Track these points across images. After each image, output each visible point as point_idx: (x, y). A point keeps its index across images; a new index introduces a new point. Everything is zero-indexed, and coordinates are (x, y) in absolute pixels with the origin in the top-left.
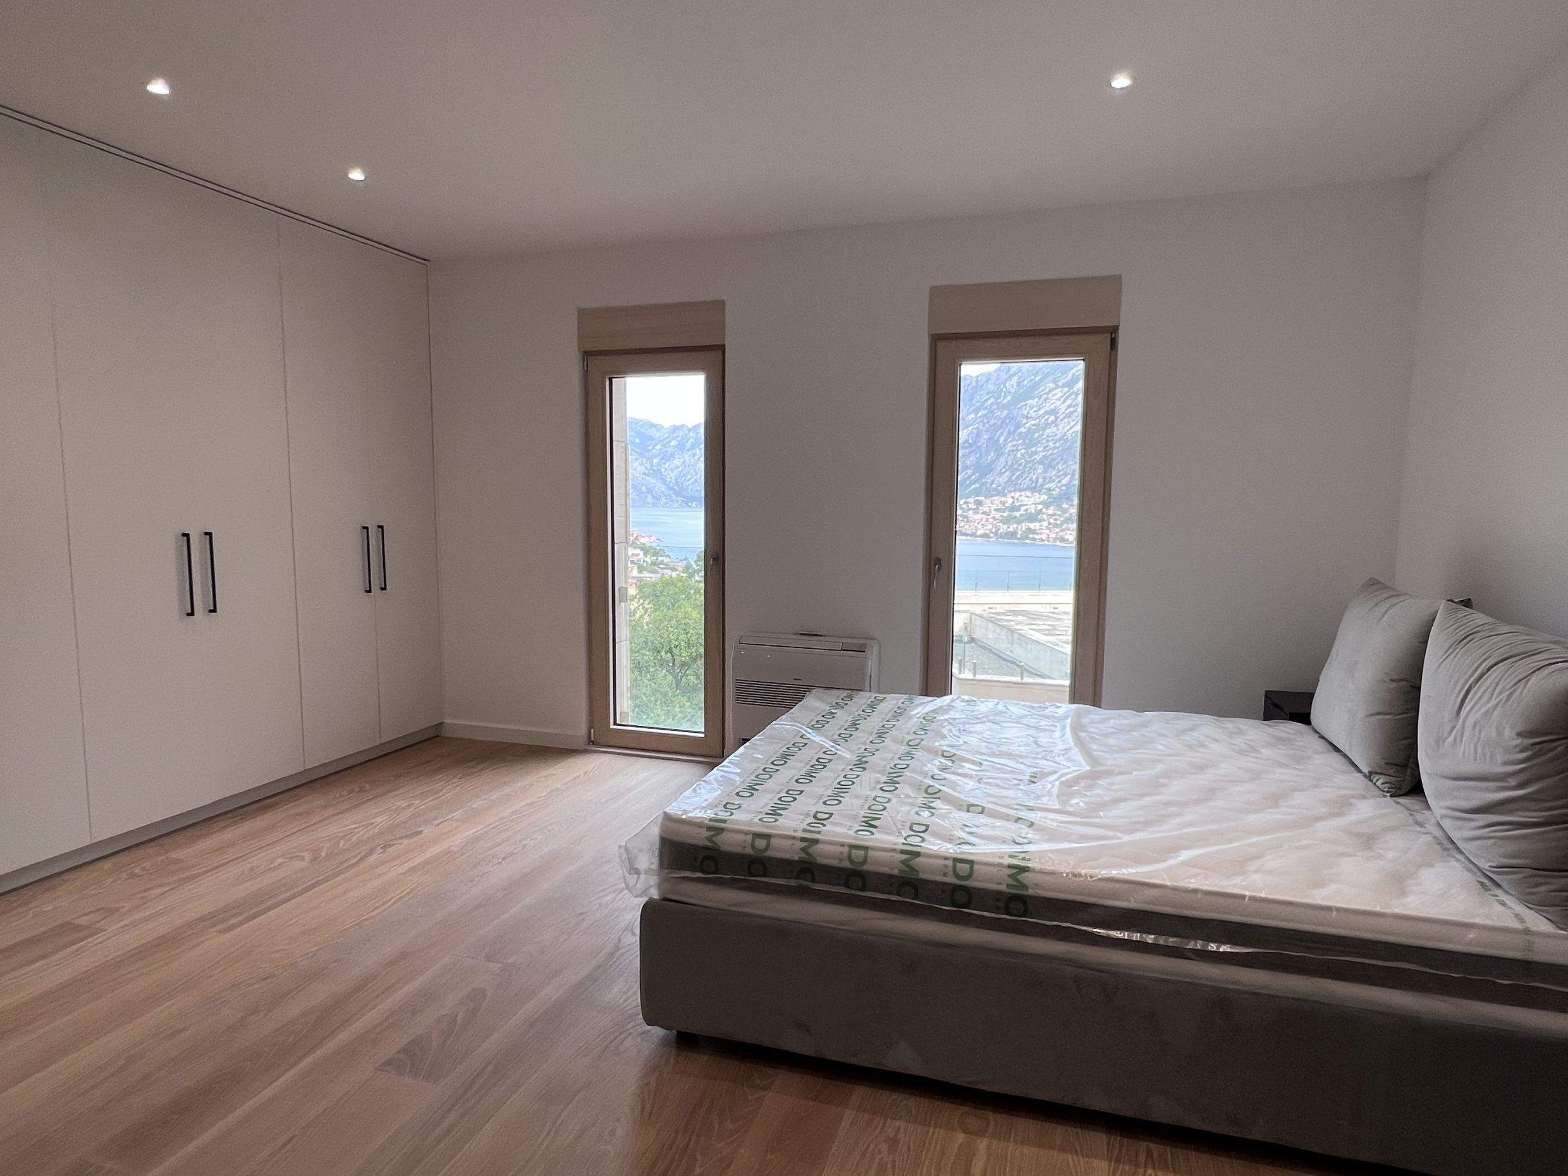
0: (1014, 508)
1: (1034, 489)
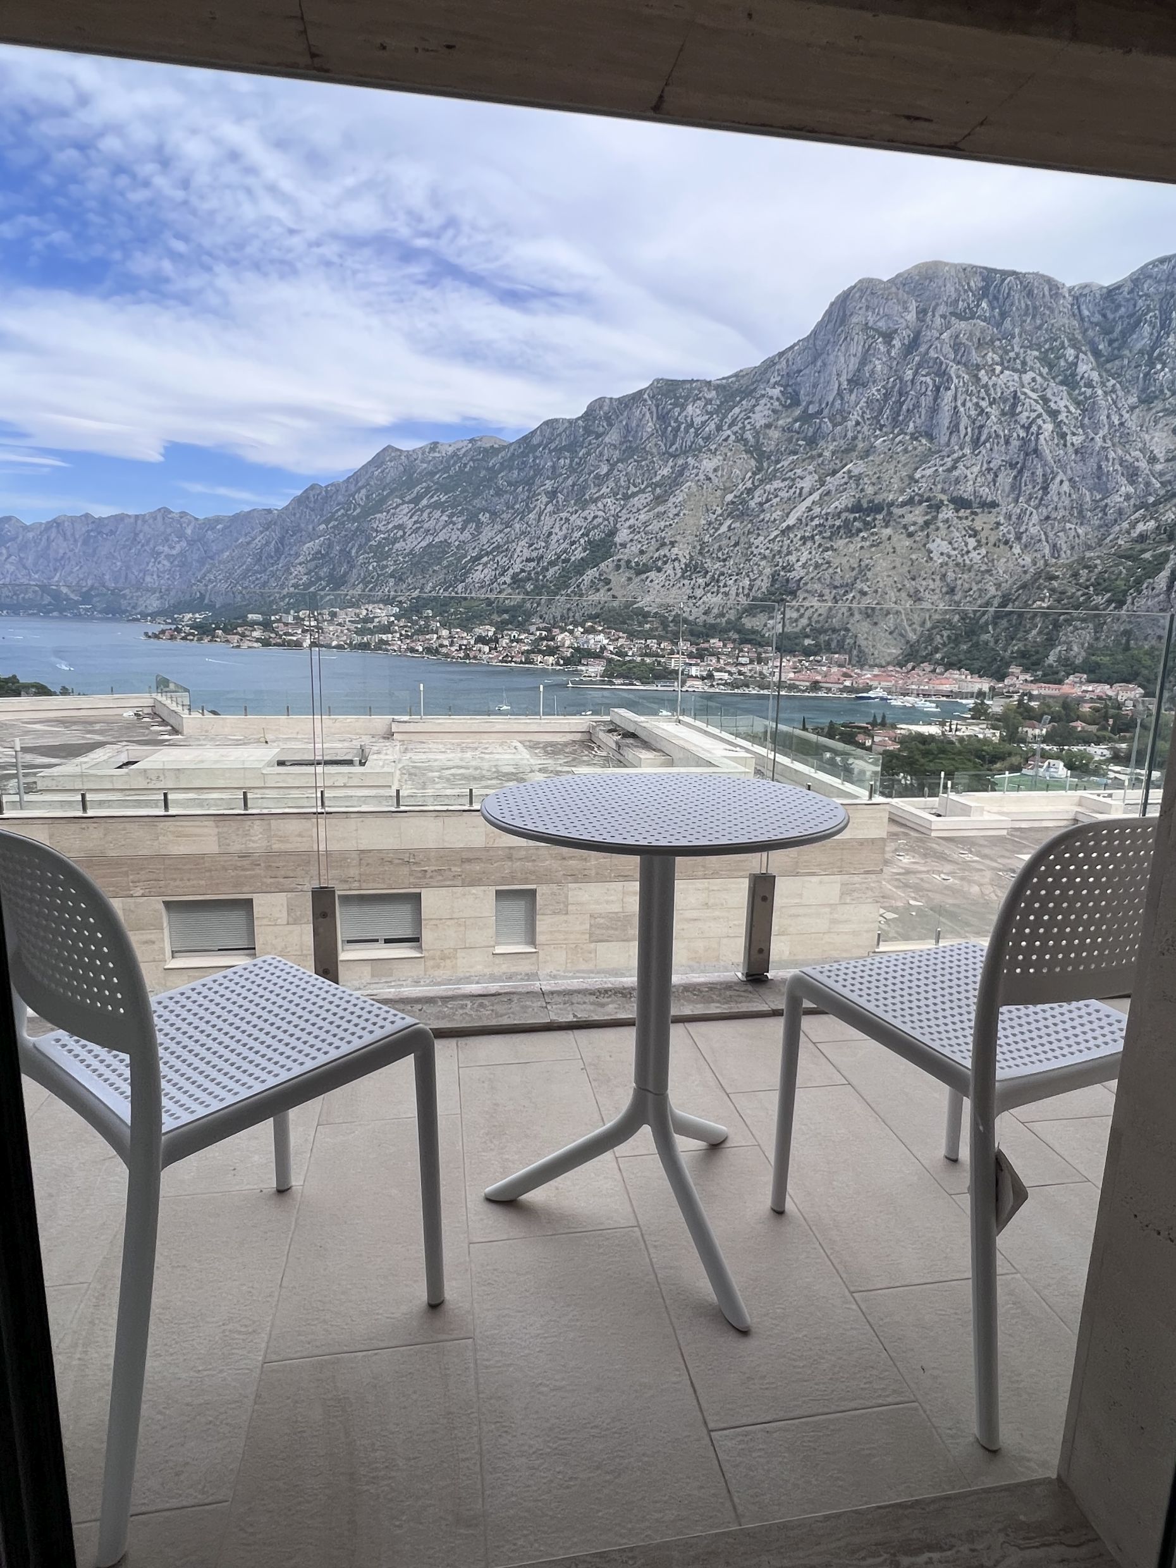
0: (366, 620)
1: (387, 601)
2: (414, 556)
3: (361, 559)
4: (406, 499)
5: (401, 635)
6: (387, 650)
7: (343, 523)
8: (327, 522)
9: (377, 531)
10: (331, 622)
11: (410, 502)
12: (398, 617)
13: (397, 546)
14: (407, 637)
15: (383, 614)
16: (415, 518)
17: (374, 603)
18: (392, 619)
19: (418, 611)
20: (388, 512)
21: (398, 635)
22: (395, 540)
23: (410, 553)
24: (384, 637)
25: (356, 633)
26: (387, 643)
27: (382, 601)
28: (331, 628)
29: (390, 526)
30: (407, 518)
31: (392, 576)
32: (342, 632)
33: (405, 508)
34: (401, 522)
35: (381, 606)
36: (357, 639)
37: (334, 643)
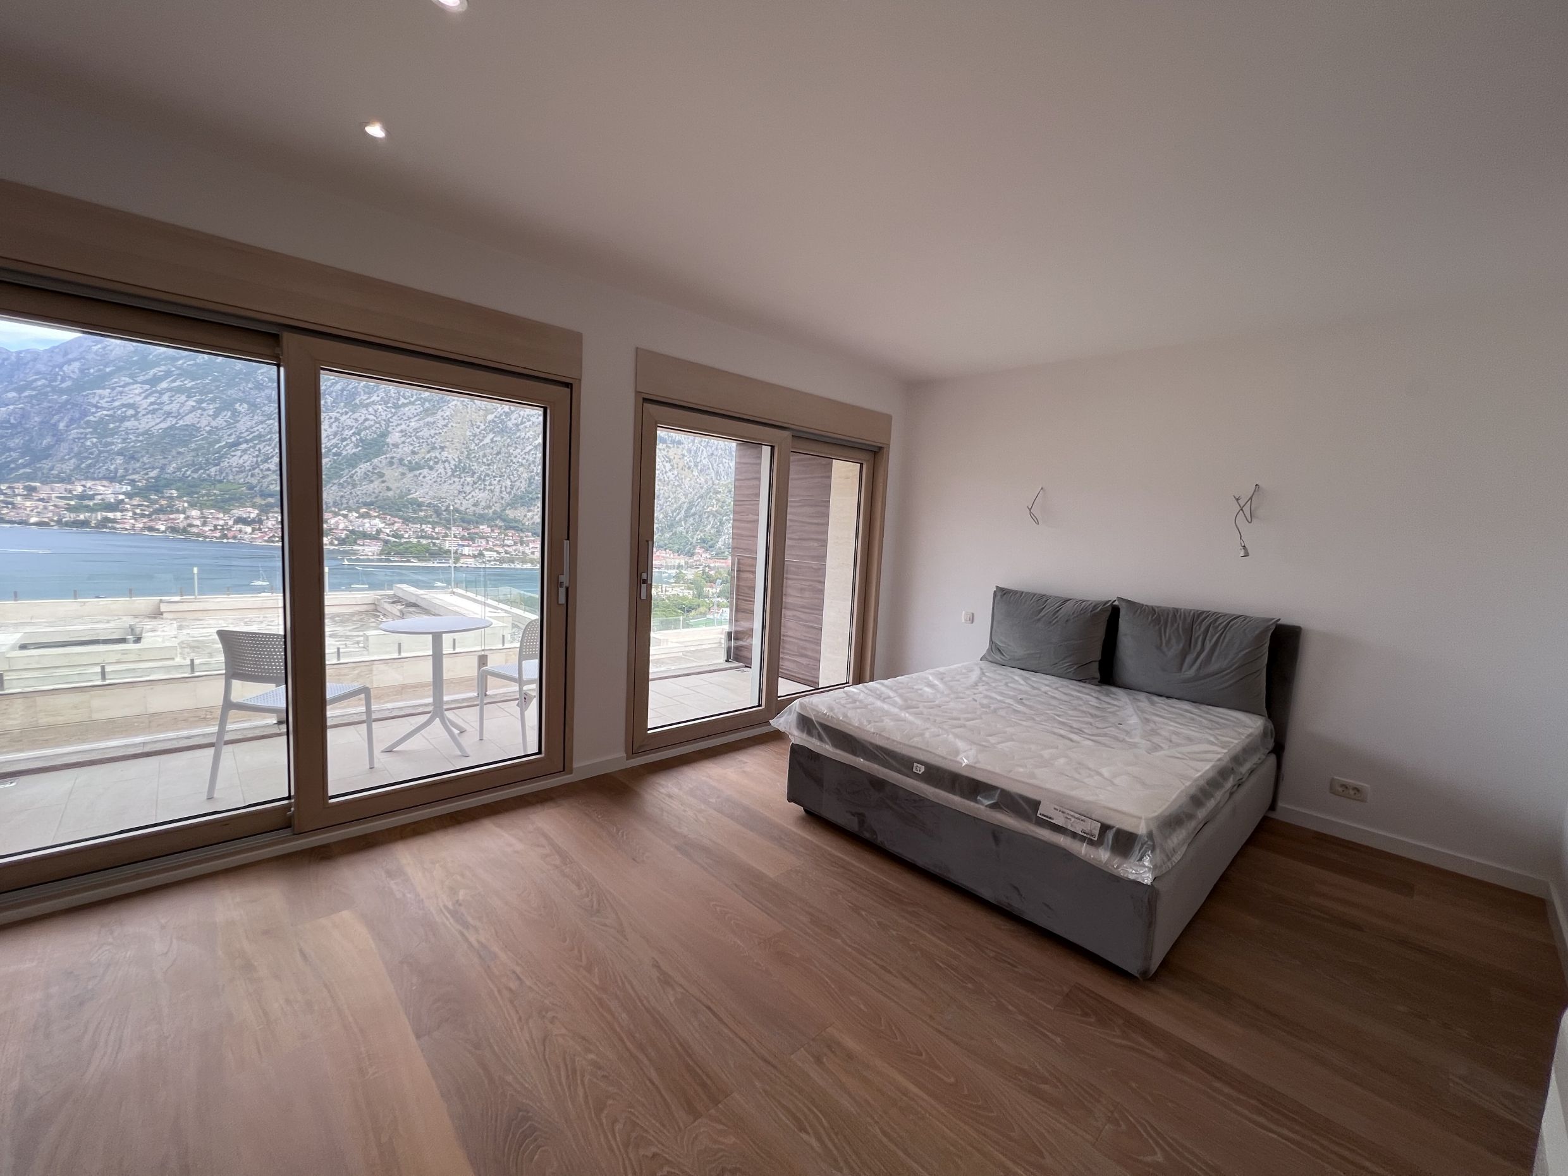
2: (152, 436)
3: (74, 433)
4: (139, 379)
5: (135, 513)
6: (115, 528)
7: (46, 394)
8: (20, 390)
9: (96, 407)
10: (27, 497)
11: (143, 383)
12: (129, 495)
13: (127, 424)
14: (143, 516)
15: (107, 491)
16: (152, 399)
17: (94, 479)
18: (121, 497)
19: (157, 491)
20: (113, 389)
21: (130, 514)
22: (124, 419)
23: (146, 432)
24: (110, 515)
25: (67, 509)
26: (114, 521)
27: (104, 478)
28: (28, 504)
29: (116, 404)
30: (138, 399)
31: (120, 453)
32: (45, 508)
33: (138, 389)
34: (131, 401)
35: (105, 483)
36: (69, 517)
37: (33, 520)
